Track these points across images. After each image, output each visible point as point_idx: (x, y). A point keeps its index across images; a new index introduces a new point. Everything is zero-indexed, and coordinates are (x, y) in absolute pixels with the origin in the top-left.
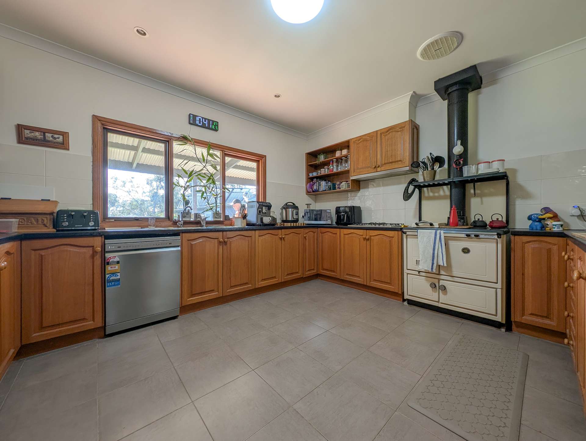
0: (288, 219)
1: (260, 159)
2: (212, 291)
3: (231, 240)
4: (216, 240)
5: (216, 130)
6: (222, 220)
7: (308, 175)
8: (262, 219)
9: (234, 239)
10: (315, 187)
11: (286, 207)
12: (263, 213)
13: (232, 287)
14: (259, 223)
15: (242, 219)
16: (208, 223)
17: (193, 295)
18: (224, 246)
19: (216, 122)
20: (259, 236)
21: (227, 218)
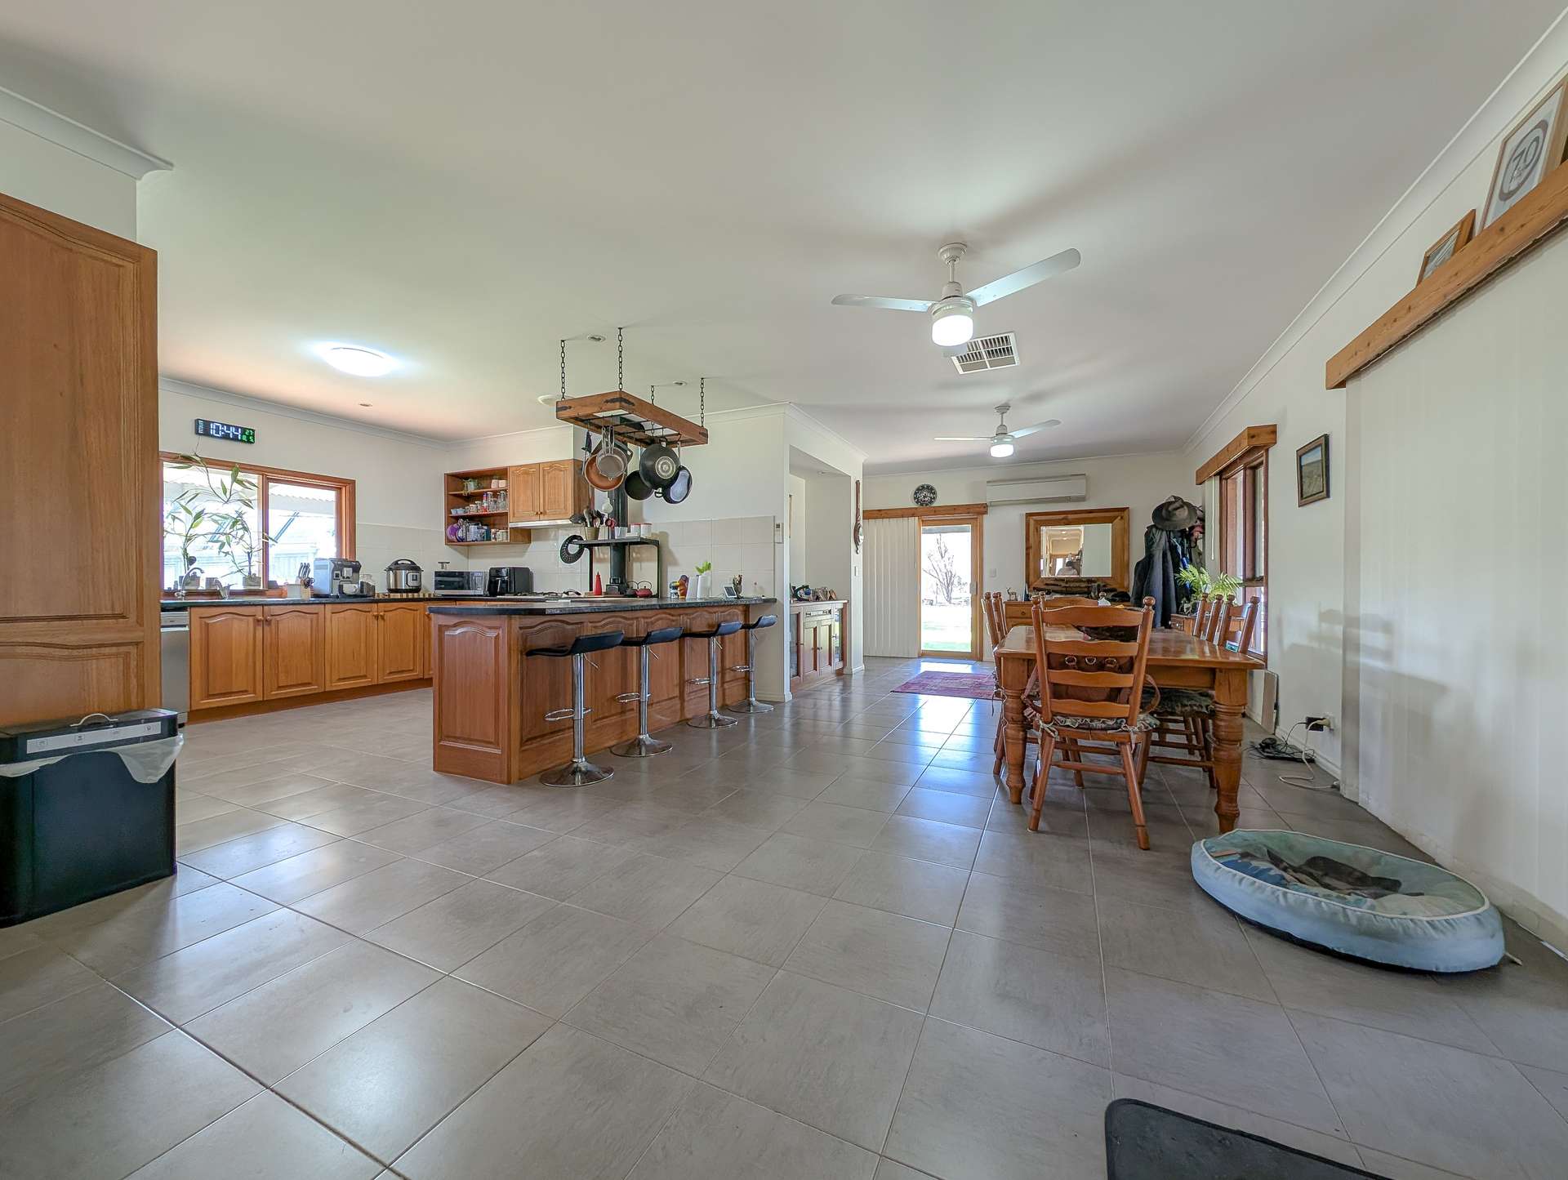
0: (399, 588)
1: (345, 488)
2: (245, 692)
3: (278, 618)
4: (251, 619)
5: (249, 442)
6: (261, 588)
7: (448, 511)
8: (341, 587)
9: (284, 617)
10: (460, 534)
11: (396, 567)
12: (344, 577)
13: (279, 688)
14: (336, 592)
15: (303, 587)
16: (233, 593)
17: (209, 696)
18: (267, 628)
19: (250, 429)
20: (333, 613)
21: (272, 585)
